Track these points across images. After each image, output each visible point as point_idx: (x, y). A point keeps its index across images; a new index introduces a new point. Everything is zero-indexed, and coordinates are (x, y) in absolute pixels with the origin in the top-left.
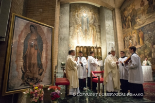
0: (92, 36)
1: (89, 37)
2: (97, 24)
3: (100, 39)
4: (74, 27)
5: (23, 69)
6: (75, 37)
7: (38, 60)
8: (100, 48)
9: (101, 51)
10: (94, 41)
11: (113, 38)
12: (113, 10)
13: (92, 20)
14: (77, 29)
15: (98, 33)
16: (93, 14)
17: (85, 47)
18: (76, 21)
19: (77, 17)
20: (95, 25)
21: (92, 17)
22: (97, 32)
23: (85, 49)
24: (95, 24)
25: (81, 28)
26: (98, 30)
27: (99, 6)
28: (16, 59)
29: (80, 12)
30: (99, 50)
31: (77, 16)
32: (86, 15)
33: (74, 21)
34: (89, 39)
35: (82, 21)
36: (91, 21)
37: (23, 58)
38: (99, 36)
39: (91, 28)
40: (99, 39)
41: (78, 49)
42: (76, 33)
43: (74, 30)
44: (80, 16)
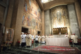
1: (62, 22)
3: (69, 22)
4: (53, 19)
6: (54, 24)
13: (63, 13)
14: (55, 20)
15: (67, 19)
16: (63, 10)
18: (54, 16)
19: (54, 14)
24: (65, 14)
25: (57, 18)
26: (67, 17)
29: (56, 11)
31: (55, 13)
34: (62, 23)
35: (57, 15)
36: (62, 14)
38: (68, 21)
39: (62, 18)
42: (55, 22)
43: (53, 20)
44: (56, 13)
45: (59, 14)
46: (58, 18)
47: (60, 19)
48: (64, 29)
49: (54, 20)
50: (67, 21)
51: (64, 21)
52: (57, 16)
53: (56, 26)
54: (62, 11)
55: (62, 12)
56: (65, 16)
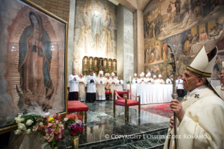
0: (106, 44)
1: (101, 45)
2: (112, 28)
3: (116, 48)
4: (81, 29)
5: (20, 90)
6: (82, 44)
7: (44, 75)
8: (115, 60)
9: (116, 65)
10: (107, 51)
11: (132, 48)
12: (135, 12)
14: (85, 33)
15: (113, 41)
16: (108, 14)
17: (96, 58)
18: (84, 20)
19: (85, 15)
20: (109, 30)
21: (107, 18)
22: (111, 39)
23: (96, 62)
25: (90, 30)
26: (113, 36)
27: (117, 4)
28: (5, 72)
29: (90, 8)
30: (114, 63)
31: (86, 13)
32: (98, 13)
33: (81, 21)
34: (100, 47)
35: (93, 21)
36: (105, 24)
37: (19, 71)
38: (114, 45)
39: (104, 33)
40: (114, 49)
41: (86, 60)
42: (84, 38)
44: (89, 14)
46: (92, 31)
47: (97, 35)
48: (110, 63)
49: (83, 33)
51: (107, 44)
52: (92, 24)
53: (86, 51)
56: (109, 32)
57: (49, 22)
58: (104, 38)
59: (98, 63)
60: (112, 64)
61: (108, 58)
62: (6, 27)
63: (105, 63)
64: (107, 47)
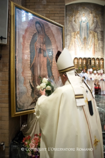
1: (89, 47)
2: (99, 30)
3: (103, 48)
4: (71, 35)
6: (73, 47)
8: (102, 59)
9: (103, 63)
10: (95, 52)
13: (93, 25)
14: (75, 38)
15: (100, 41)
16: (94, 17)
17: (85, 58)
18: (73, 28)
19: (74, 23)
20: (96, 32)
22: (98, 40)
23: (84, 62)
24: (97, 29)
25: (78, 35)
26: (100, 37)
28: (22, 70)
30: (101, 62)
31: (75, 21)
32: (85, 19)
33: (70, 29)
34: (88, 49)
35: (80, 27)
36: (92, 27)
38: (101, 45)
39: (91, 36)
40: (101, 49)
41: (76, 61)
42: (74, 43)
43: (71, 39)
44: (77, 21)
45: (84, 25)
46: (81, 36)
47: (85, 39)
48: (97, 62)
49: (73, 39)
50: (99, 44)
51: (94, 45)
52: (80, 30)
53: (76, 54)
54: (92, 19)
55: (91, 22)
56: (96, 34)
57: (49, 28)
58: (91, 41)
59: (87, 63)
60: (99, 63)
61: (96, 58)
62: (21, 36)
63: (93, 62)
64: (95, 48)
